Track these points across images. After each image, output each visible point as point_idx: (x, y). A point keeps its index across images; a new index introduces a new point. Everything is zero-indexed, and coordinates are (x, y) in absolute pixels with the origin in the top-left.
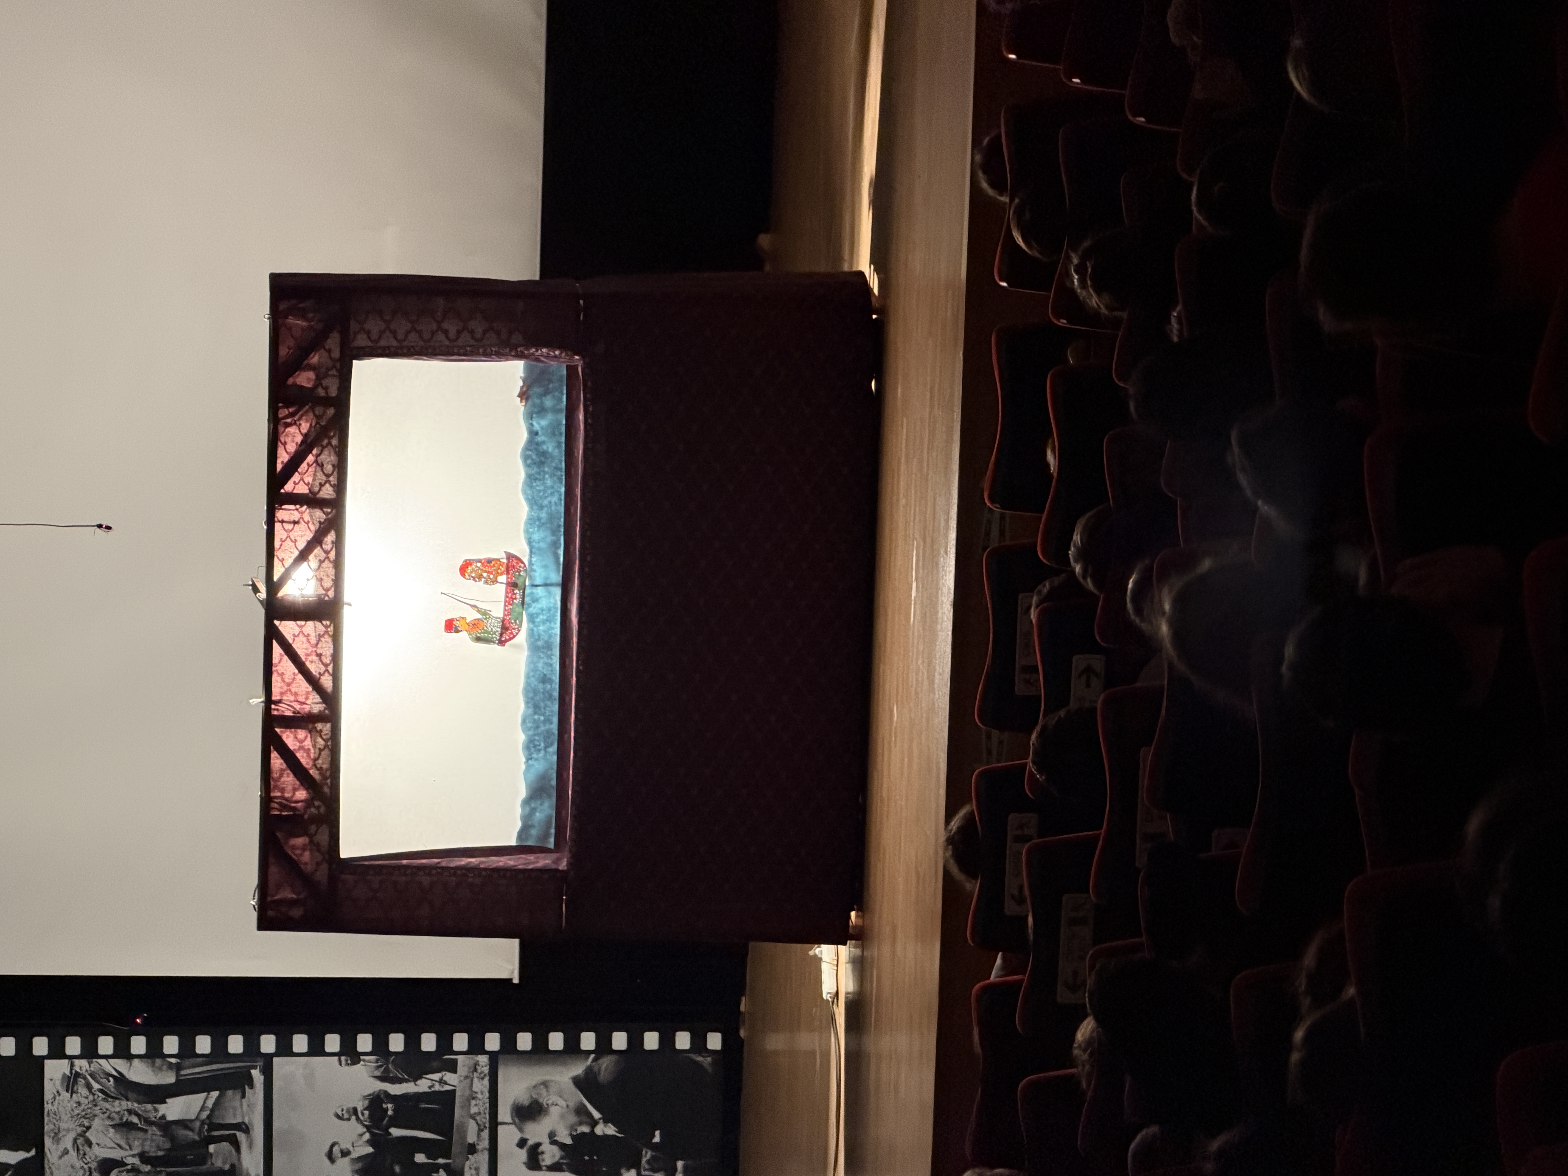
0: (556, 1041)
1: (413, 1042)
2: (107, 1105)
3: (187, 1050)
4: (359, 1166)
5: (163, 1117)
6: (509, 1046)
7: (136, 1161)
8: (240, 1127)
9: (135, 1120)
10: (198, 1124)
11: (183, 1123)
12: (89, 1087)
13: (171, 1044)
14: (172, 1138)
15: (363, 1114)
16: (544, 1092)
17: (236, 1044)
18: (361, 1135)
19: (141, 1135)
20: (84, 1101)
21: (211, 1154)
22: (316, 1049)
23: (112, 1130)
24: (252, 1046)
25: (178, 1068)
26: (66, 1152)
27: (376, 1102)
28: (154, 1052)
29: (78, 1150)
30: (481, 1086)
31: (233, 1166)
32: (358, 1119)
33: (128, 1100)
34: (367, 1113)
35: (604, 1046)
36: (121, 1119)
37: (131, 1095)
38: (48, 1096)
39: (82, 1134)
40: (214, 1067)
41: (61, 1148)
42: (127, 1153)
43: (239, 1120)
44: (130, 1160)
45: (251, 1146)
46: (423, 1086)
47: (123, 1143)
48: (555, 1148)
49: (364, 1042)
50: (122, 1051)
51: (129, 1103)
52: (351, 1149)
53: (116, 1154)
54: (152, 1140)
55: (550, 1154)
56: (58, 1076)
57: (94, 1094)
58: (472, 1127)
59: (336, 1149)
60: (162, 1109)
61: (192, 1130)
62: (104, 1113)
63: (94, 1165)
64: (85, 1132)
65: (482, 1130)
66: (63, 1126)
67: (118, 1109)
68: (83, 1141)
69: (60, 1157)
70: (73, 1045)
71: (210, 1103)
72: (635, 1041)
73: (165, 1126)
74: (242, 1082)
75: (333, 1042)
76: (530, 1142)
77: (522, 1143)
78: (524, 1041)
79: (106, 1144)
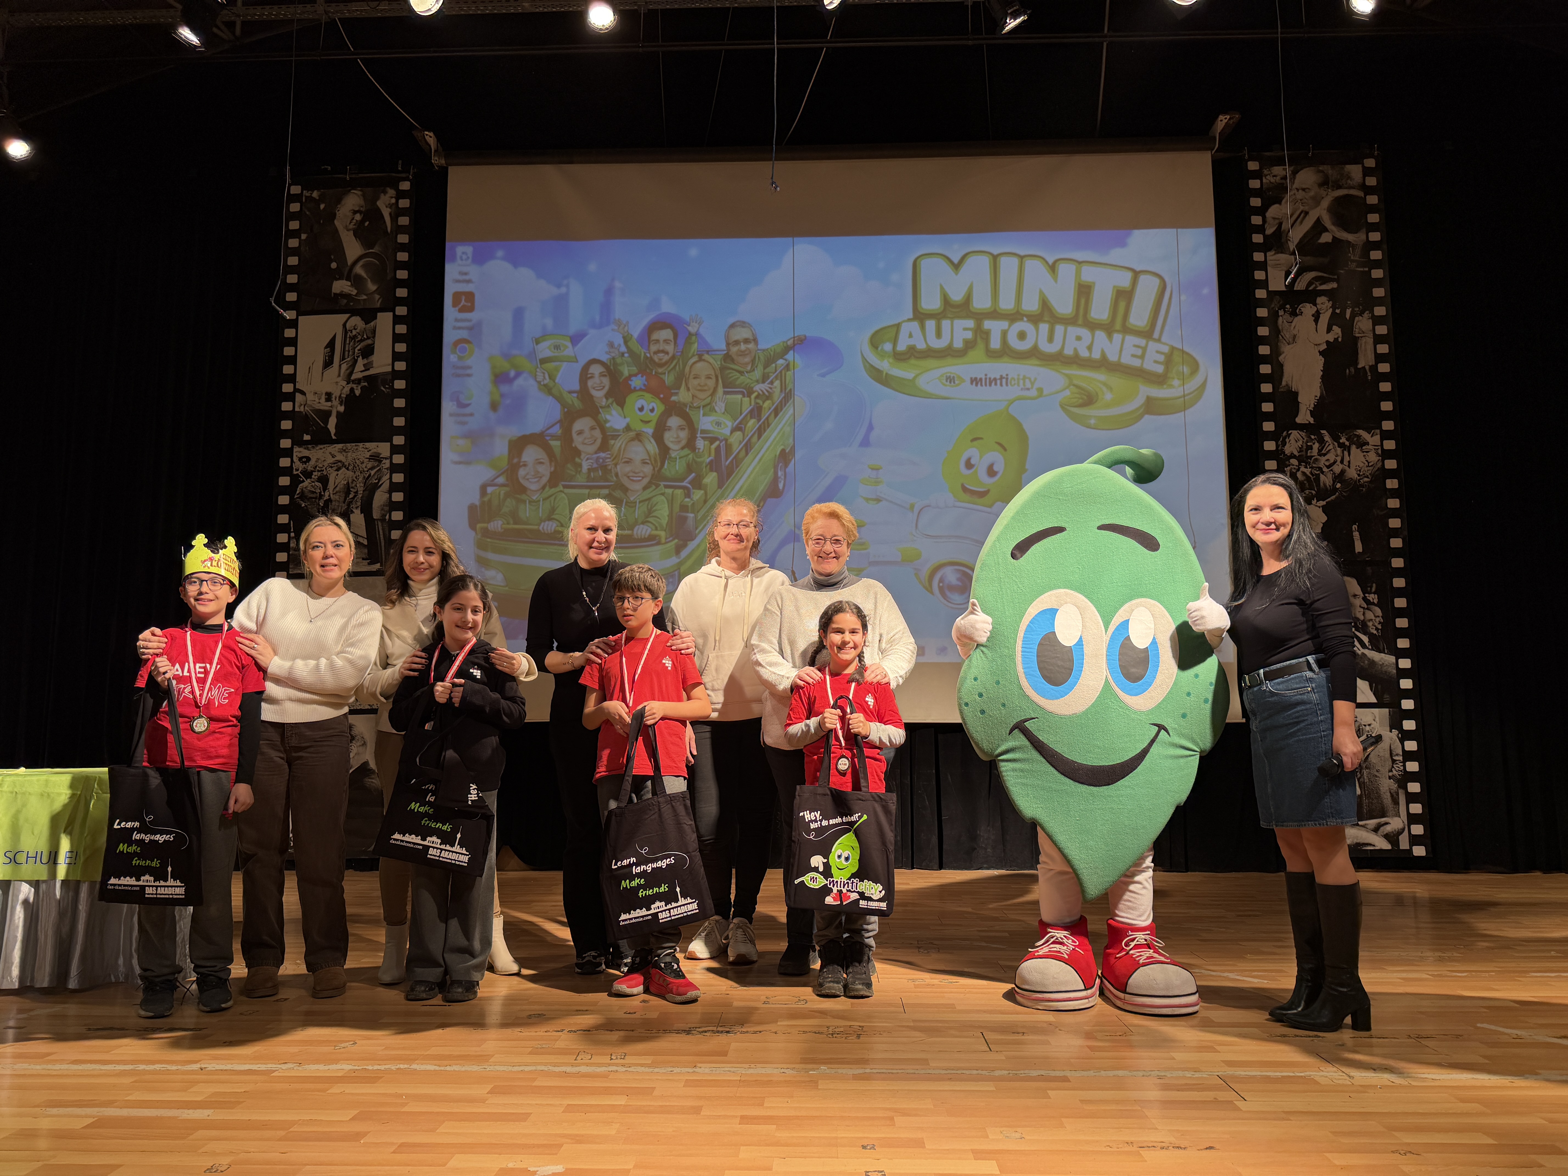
2: (361, 479)
5: (352, 512)
7: (326, 497)
9: (351, 496)
12: (372, 468)
16: (358, 744)
19: (342, 499)
23: (345, 482)
25: (383, 520)
28: (393, 506)
29: (335, 463)
33: (364, 491)
36: (352, 488)
37: (367, 492)
39: (344, 465)
40: (382, 541)
42: (331, 492)
44: (327, 494)
47: (337, 489)
51: (362, 492)
53: (331, 486)
54: (339, 506)
56: (379, 450)
60: (357, 512)
62: (356, 478)
63: (325, 473)
64: (345, 467)
66: (349, 454)
67: (358, 485)
68: (339, 466)
70: (399, 459)
74: (373, 557)
79: (337, 479)
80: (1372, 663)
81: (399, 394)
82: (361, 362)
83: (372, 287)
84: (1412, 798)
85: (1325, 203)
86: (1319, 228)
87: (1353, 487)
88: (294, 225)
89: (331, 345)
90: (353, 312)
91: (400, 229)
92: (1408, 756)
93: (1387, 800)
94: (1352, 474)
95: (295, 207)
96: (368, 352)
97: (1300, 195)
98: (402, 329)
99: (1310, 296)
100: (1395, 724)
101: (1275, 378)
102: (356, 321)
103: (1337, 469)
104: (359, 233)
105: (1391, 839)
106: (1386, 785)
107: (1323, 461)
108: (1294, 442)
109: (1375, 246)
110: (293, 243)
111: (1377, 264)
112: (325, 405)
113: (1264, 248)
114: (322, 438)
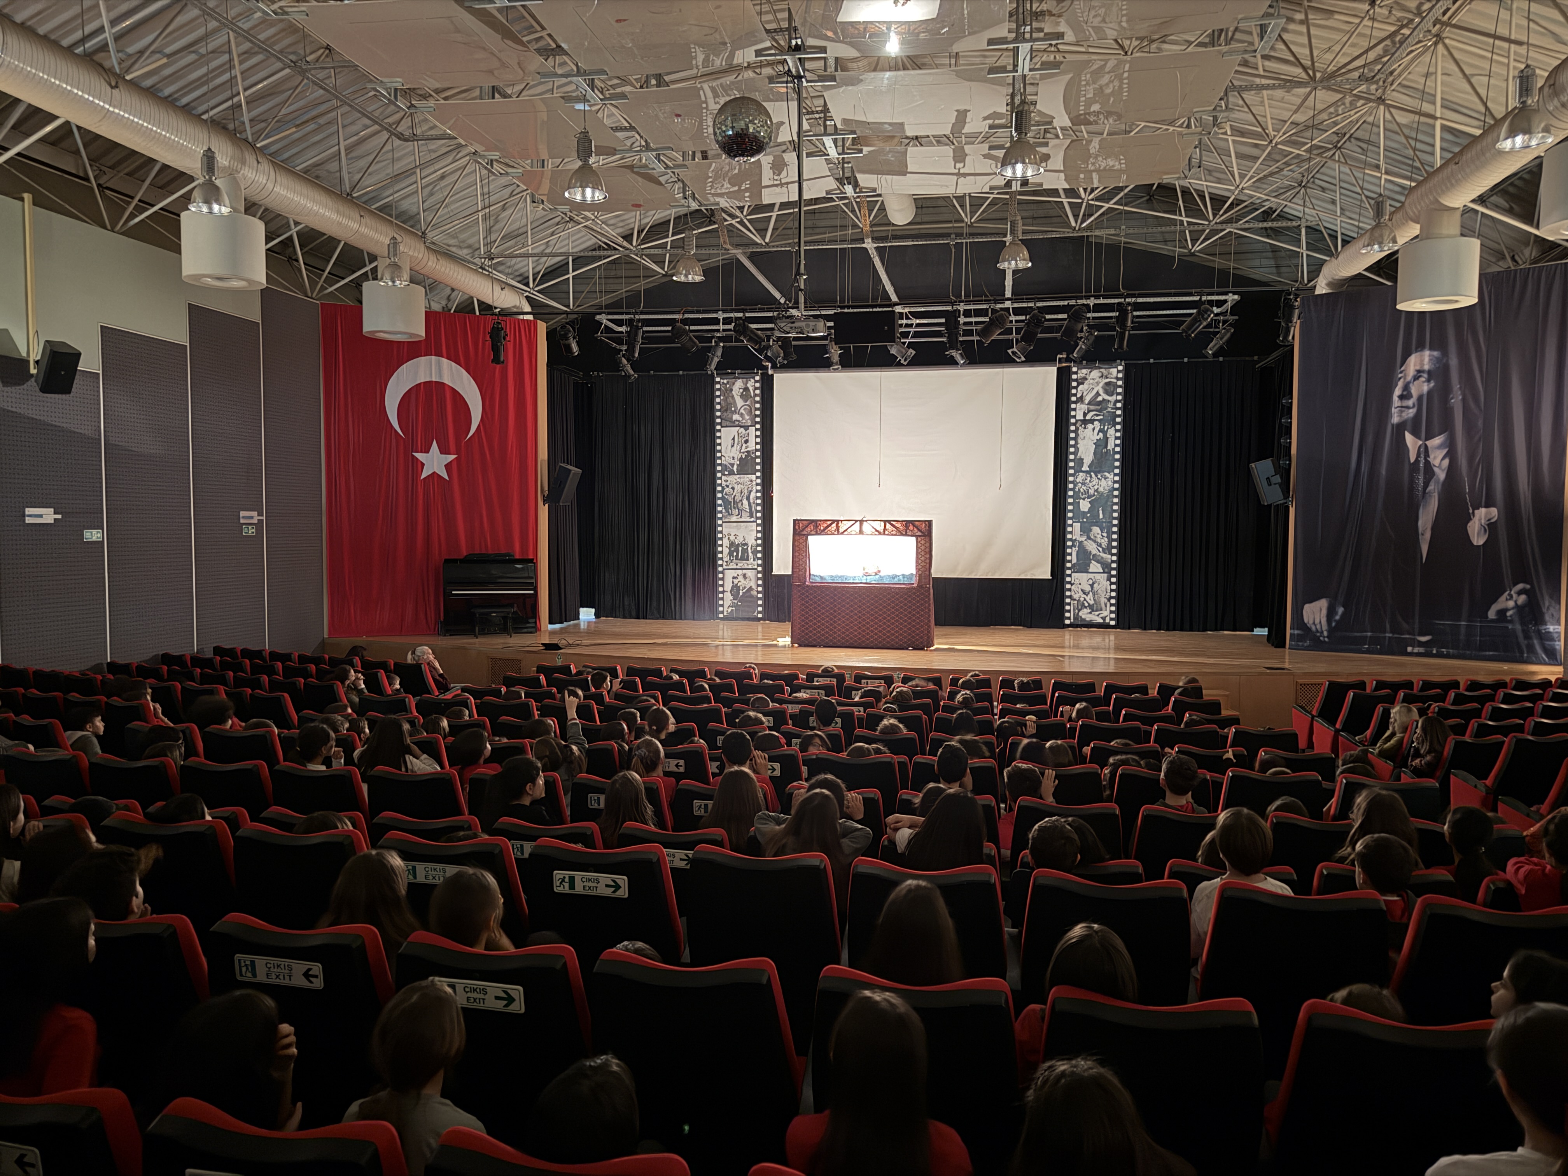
0: (760, 582)
1: (759, 552)
2: (746, 488)
3: (757, 505)
4: (733, 541)
5: (743, 500)
6: (759, 572)
7: (734, 495)
9: (743, 494)
10: (742, 507)
11: (742, 504)
12: (750, 484)
13: (759, 501)
16: (749, 580)
17: (759, 515)
18: (739, 541)
19: (740, 495)
20: (747, 483)
21: (735, 510)
22: (758, 532)
23: (741, 489)
24: (758, 518)
25: (754, 503)
27: (746, 544)
28: (757, 498)
29: (736, 482)
30: (750, 567)
31: (733, 515)
32: (743, 541)
34: (745, 542)
35: (758, 592)
36: (743, 491)
37: (748, 493)
38: (748, 476)
39: (740, 483)
40: (754, 510)
41: (737, 479)
42: (736, 493)
43: (743, 516)
44: (734, 493)
45: (737, 518)
46: (750, 554)
47: (738, 492)
49: (759, 542)
50: (757, 491)
51: (746, 493)
52: (737, 539)
53: (735, 490)
54: (739, 498)
55: (736, 581)
56: (752, 478)
57: (748, 485)
59: (737, 536)
60: (745, 500)
62: (744, 488)
63: (733, 486)
66: (741, 479)
67: (745, 490)
68: (738, 483)
69: (735, 479)
70: (759, 481)
71: (746, 510)
72: (760, 599)
73: (741, 501)
74: (751, 516)
75: (759, 535)
78: (760, 575)
79: (738, 488)
80: (1102, 558)
81: (757, 457)
82: (744, 445)
83: (747, 417)
84: (1111, 605)
85: (1101, 385)
86: (1098, 394)
87: (1102, 494)
88: (718, 393)
89: (734, 439)
90: (741, 427)
91: (756, 395)
92: (1112, 590)
93: (1103, 606)
94: (1101, 489)
95: (718, 386)
96: (746, 442)
97: (1092, 381)
98: (758, 433)
99: (1092, 421)
100: (1109, 579)
101: (1075, 453)
102: (742, 430)
103: (1096, 487)
104: (742, 396)
105: (1104, 618)
106: (1103, 600)
107: (1091, 485)
108: (1081, 477)
109: (1119, 401)
110: (718, 400)
111: (1119, 409)
112: (732, 461)
113: (1075, 402)
114: (731, 473)
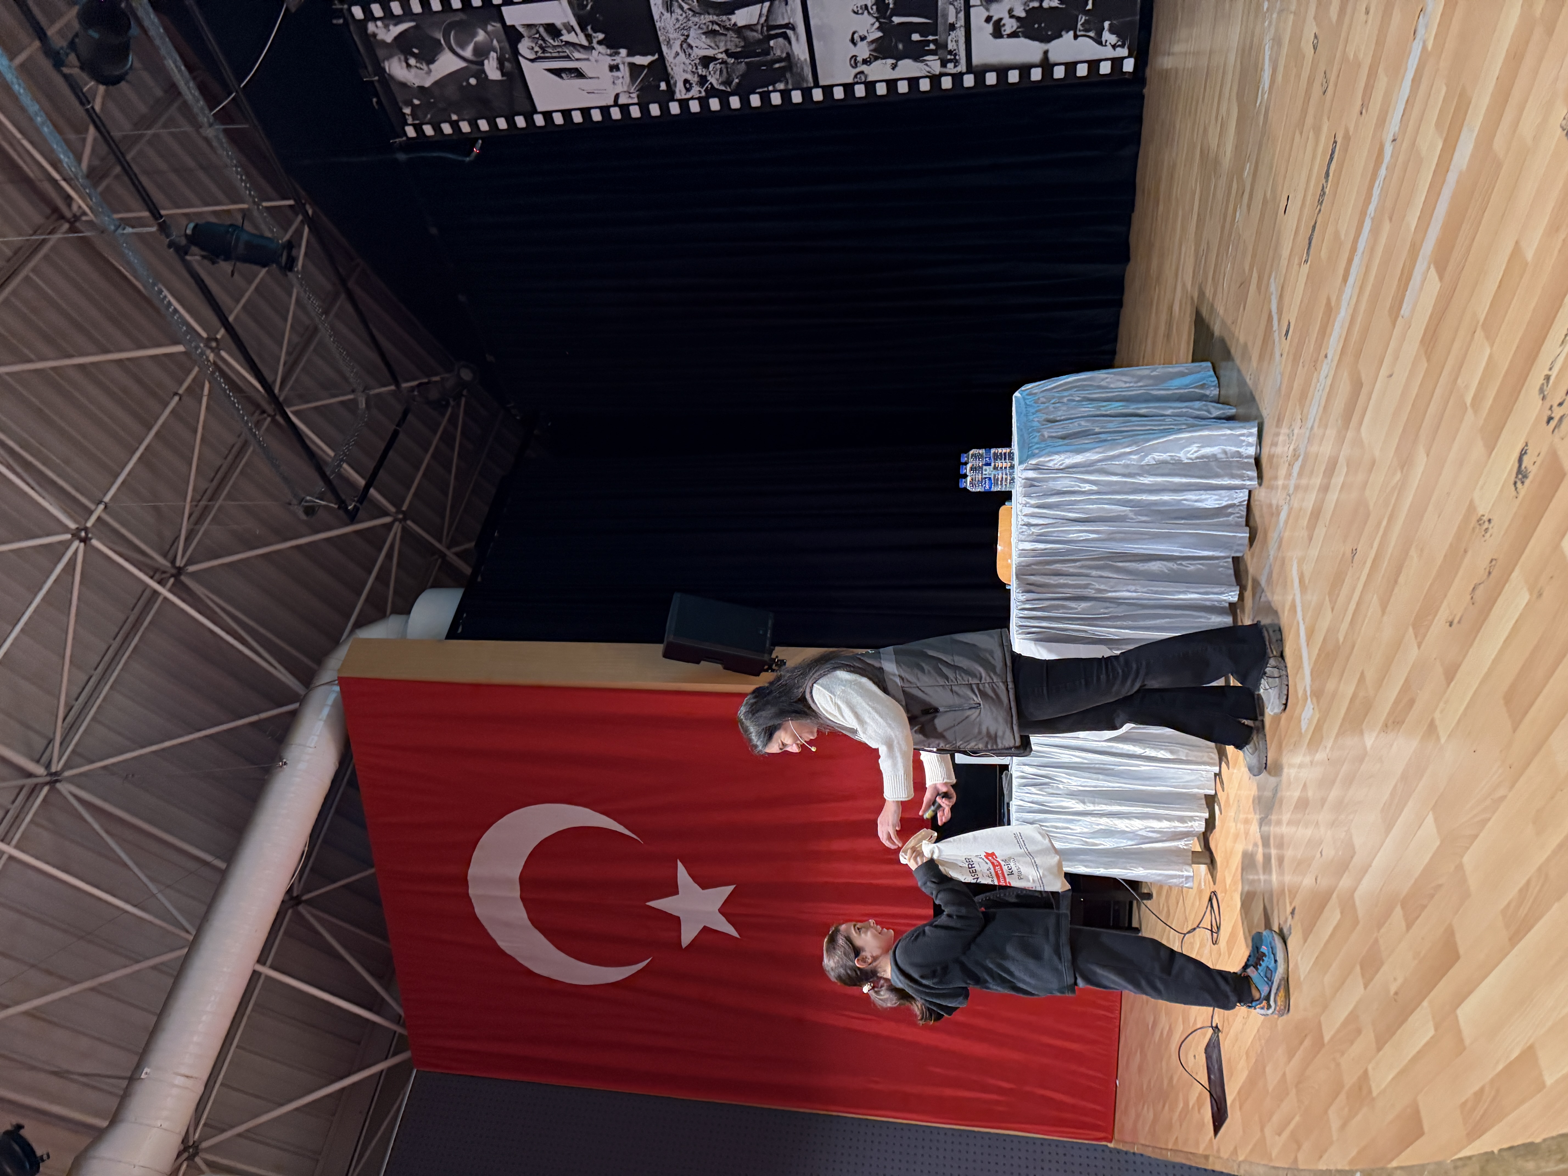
2: (696, 19)
4: (873, 46)
5: (735, 24)
7: (724, 56)
8: (787, 26)
9: (717, 28)
10: (759, 27)
11: (749, 27)
12: (681, 8)
14: (745, 39)
15: (872, 9)
18: (873, 24)
19: (723, 38)
20: (680, 18)
21: (772, 47)
23: (704, 37)
26: (677, 54)
29: (685, 52)
31: (788, 54)
32: (869, 13)
33: (709, 14)
34: (874, 7)
36: (708, 27)
37: (711, 11)
38: (656, 17)
39: (685, 41)
41: (674, 51)
42: (716, 52)
43: (786, 21)
44: (720, 56)
45: (797, 39)
47: (713, 45)
48: (1013, 21)
51: (711, 16)
52: (866, 34)
53: (710, 53)
54: (731, 41)
55: (1010, 25)
56: (659, 2)
57: (686, 13)
58: (952, 11)
59: (856, 36)
60: (733, 18)
61: (756, 31)
62: (696, 25)
63: (697, 61)
64: (686, 39)
65: (959, 13)
66: (671, 36)
67: (704, 22)
68: (686, 47)
69: (675, 58)
71: (765, 11)
73: (739, 30)
76: (994, 19)
77: (988, 19)
79: (702, 47)
83: (481, 36)
88: (447, 128)
89: (557, 72)
91: (407, 10)
104: (428, 58)
112: (625, 71)
114: (660, 69)
